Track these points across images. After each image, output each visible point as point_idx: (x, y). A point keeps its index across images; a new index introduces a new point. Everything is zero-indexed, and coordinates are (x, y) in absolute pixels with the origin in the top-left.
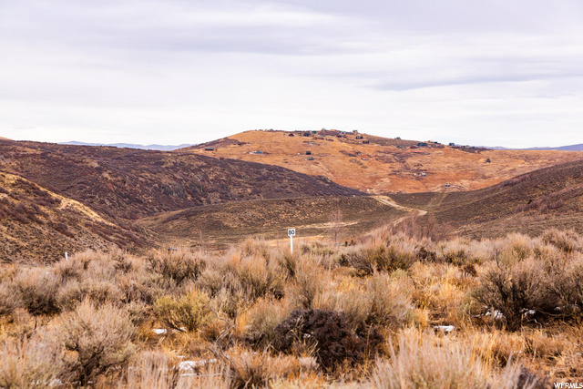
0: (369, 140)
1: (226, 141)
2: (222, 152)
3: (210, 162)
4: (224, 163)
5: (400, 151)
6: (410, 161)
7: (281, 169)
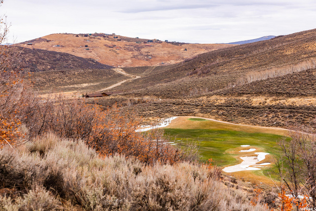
0: (121, 39)
1: (40, 40)
2: (37, 46)
3: (26, 51)
4: (35, 52)
5: (137, 44)
6: (143, 50)
7: (67, 55)
